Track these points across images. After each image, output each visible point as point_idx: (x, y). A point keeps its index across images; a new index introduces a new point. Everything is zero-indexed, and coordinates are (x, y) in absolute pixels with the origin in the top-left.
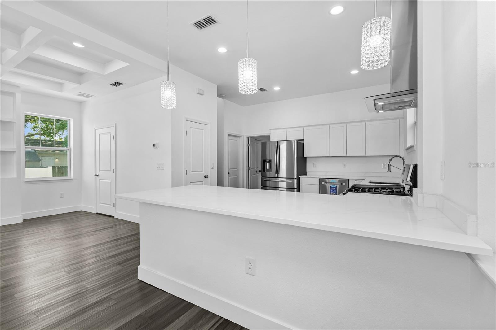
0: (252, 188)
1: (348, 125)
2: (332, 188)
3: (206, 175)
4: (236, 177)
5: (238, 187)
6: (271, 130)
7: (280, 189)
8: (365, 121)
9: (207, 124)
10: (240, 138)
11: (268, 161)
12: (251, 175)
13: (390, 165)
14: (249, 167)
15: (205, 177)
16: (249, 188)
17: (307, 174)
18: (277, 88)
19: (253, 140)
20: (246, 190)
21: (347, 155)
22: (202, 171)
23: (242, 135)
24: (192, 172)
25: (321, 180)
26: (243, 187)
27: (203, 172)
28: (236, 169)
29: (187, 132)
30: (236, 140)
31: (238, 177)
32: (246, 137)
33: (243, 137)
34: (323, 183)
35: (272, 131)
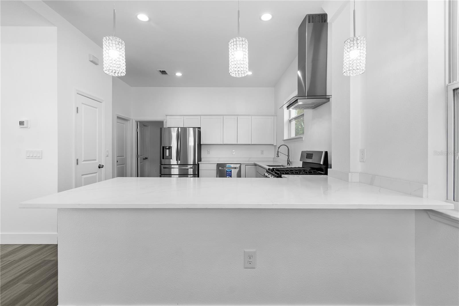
0: (141, 176)
1: (239, 117)
2: (227, 173)
3: (100, 165)
4: (123, 165)
5: (126, 176)
6: (167, 115)
7: (172, 176)
8: (251, 115)
9: (101, 101)
10: (128, 122)
11: (168, 147)
12: (140, 163)
13: (278, 152)
14: (138, 154)
15: (99, 167)
16: (138, 177)
17: (202, 160)
18: (179, 74)
19: (143, 125)
20: (135, 179)
21: (238, 144)
22: (95, 160)
23: (131, 119)
24: (84, 161)
25: (219, 165)
26: (131, 176)
27: (97, 161)
28: (124, 156)
29: (79, 109)
30: (124, 124)
31: (126, 166)
32: (136, 121)
33: (131, 121)
34: (220, 168)
35: (168, 117)
